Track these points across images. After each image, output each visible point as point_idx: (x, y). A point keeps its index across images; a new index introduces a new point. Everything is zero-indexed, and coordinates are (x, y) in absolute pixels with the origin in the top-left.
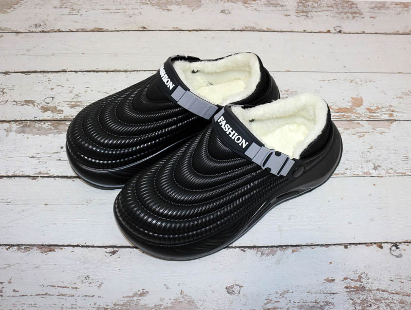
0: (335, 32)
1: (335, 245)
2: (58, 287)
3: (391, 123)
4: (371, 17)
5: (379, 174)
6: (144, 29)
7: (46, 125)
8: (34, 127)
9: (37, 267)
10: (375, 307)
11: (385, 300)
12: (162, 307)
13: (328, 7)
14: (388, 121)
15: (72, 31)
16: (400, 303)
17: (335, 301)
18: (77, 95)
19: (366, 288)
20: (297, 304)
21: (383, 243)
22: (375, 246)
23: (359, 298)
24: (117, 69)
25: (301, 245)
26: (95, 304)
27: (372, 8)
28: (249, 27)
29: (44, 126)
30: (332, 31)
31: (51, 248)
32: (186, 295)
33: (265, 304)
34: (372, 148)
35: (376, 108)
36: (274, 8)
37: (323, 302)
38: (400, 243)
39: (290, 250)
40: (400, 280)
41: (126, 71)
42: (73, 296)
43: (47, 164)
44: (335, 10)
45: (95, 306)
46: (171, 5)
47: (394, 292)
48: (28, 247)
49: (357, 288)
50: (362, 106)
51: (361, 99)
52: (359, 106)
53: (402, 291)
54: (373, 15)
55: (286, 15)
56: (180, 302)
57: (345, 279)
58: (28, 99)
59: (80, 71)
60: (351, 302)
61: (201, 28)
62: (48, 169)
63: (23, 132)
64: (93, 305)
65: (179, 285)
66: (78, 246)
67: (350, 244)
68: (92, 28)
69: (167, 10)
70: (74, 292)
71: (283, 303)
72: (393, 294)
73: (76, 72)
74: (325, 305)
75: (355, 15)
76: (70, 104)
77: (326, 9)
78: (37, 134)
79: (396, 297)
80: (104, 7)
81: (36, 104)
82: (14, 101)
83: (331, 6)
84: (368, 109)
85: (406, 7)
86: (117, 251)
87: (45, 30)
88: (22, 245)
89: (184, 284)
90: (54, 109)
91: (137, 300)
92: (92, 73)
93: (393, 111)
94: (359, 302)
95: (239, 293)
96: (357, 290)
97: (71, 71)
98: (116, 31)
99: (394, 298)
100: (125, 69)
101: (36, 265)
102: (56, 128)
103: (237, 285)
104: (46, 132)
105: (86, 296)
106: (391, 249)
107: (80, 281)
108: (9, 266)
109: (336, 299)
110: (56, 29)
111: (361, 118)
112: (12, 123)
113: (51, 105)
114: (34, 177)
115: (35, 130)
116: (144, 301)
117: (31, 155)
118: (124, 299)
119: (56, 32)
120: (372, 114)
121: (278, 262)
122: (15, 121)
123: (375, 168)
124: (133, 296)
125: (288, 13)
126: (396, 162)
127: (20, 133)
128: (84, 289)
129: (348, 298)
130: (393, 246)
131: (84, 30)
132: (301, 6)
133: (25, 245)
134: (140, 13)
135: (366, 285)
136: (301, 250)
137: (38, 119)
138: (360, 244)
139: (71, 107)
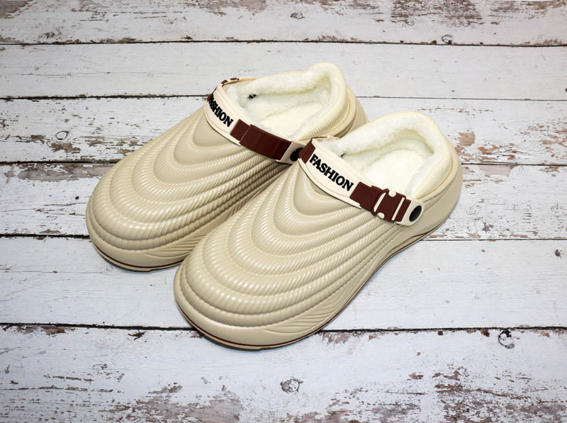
0: (443, 43)
1: (425, 330)
2: (67, 378)
3: (511, 168)
4: (492, 23)
5: (490, 237)
6: (189, 40)
7: (58, 168)
8: (42, 170)
9: (41, 353)
10: (473, 413)
11: (487, 403)
12: (198, 407)
13: (435, 8)
14: (507, 165)
15: (95, 43)
16: (507, 408)
17: (422, 404)
18: (99, 129)
19: (464, 388)
20: (371, 407)
21: (490, 328)
22: (478, 332)
23: (454, 400)
24: (152, 93)
25: (382, 330)
26: (113, 401)
27: (496, 11)
28: (328, 37)
29: (55, 169)
30: (440, 41)
31: (59, 328)
32: (229, 392)
33: (330, 406)
34: (483, 201)
35: (492, 147)
36: (363, 11)
37: (406, 405)
38: (513, 329)
39: (367, 335)
40: (509, 378)
41: (162, 97)
42: (86, 390)
43: (58, 219)
44: (445, 13)
45: (113, 404)
46: (225, 7)
47: (500, 393)
48: (30, 327)
49: (452, 387)
50: (473, 145)
51: (473, 134)
52: (470, 145)
53: (510, 392)
54: (495, 19)
55: (378, 21)
56: (220, 401)
57: (437, 375)
58: (35, 134)
59: (103, 97)
60: (443, 405)
61: (264, 38)
62: (59, 225)
63: (28, 177)
64: (110, 403)
65: (220, 378)
66: (94, 326)
67: (446, 329)
68: (121, 39)
69: (220, 13)
70: (87, 385)
71: (353, 405)
72: (499, 395)
73: (98, 98)
74: (408, 409)
75: (471, 20)
76: (88, 141)
77: (433, 11)
78: (45, 180)
79: (502, 400)
80: (136, 10)
81: (46, 141)
82: (18, 136)
83: (440, 8)
84: (481, 149)
85: (542, 8)
86: (143, 333)
87: (59, 41)
88: (23, 324)
89: (227, 378)
90: (68, 148)
91: (166, 396)
92: (119, 98)
93: (515, 152)
94: (453, 405)
95: (297, 390)
96: (452, 390)
97: (92, 97)
98: (151, 42)
99: (500, 401)
100: (162, 94)
101: (40, 351)
102: (70, 172)
103: (295, 380)
104: (58, 178)
105: (102, 390)
106: (499, 337)
107: (95, 371)
108: (7, 350)
109: (423, 402)
110: (74, 40)
111: (471, 162)
112: (14, 165)
113: (64, 141)
114: (41, 237)
115: (43, 175)
116: (175, 398)
117: (37, 208)
118: (150, 395)
119: (74, 43)
120: (485, 155)
121: (350, 352)
122: (19, 163)
123: (486, 229)
124: (162, 392)
125: (381, 17)
126: (514, 221)
127: (24, 179)
128: (100, 381)
129: (439, 400)
130: (503, 332)
131: (110, 42)
132: (399, 7)
133: (27, 324)
134: (184, 18)
135: (463, 384)
136: (380, 337)
137: (47, 160)
138: (459, 329)
139: (91, 145)
